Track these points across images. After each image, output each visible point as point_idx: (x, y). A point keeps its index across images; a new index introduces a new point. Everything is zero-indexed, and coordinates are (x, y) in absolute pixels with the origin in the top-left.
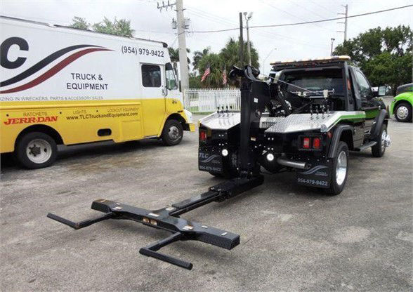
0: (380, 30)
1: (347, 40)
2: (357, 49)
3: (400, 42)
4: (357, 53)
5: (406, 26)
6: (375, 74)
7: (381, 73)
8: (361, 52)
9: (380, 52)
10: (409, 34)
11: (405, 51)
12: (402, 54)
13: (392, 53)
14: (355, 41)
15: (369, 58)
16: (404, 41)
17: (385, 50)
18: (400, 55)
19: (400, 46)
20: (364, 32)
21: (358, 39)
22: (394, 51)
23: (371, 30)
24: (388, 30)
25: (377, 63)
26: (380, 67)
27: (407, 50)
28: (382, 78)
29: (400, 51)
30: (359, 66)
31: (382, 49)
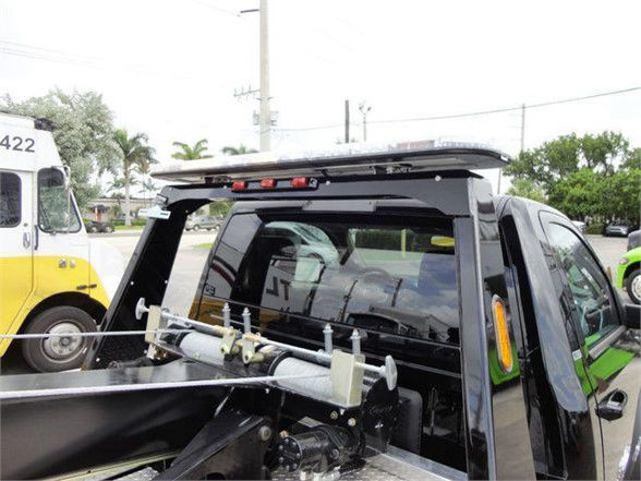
0: (574, 138)
1: (525, 151)
2: (541, 163)
3: (609, 155)
4: (541, 169)
5: (617, 133)
6: (571, 200)
7: (579, 200)
8: (546, 169)
9: (577, 170)
10: (622, 143)
11: (616, 169)
12: (612, 173)
13: (595, 171)
14: (537, 152)
15: (559, 176)
16: (614, 154)
17: (584, 166)
18: (608, 174)
19: (608, 161)
20: (550, 140)
21: (542, 150)
22: (599, 168)
23: (562, 138)
24: (587, 139)
25: (573, 185)
26: (578, 191)
27: (621, 166)
28: (583, 207)
29: (609, 168)
30: (544, 188)
31: (580, 165)
